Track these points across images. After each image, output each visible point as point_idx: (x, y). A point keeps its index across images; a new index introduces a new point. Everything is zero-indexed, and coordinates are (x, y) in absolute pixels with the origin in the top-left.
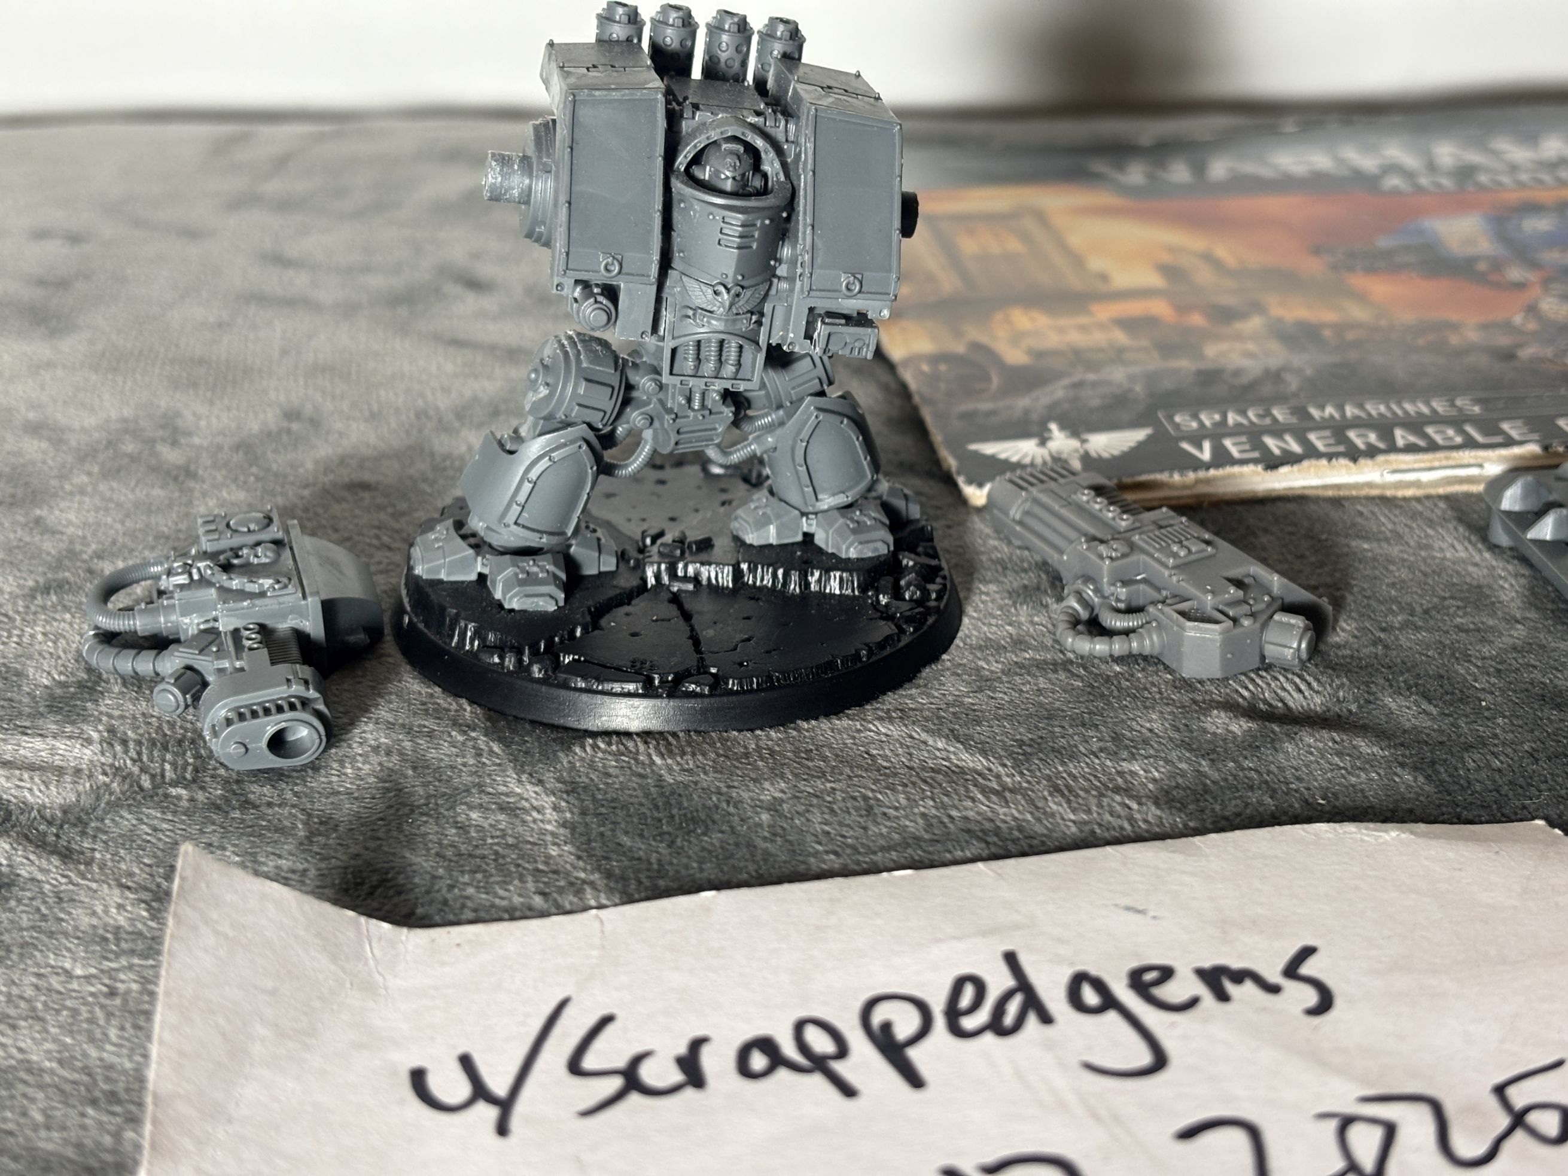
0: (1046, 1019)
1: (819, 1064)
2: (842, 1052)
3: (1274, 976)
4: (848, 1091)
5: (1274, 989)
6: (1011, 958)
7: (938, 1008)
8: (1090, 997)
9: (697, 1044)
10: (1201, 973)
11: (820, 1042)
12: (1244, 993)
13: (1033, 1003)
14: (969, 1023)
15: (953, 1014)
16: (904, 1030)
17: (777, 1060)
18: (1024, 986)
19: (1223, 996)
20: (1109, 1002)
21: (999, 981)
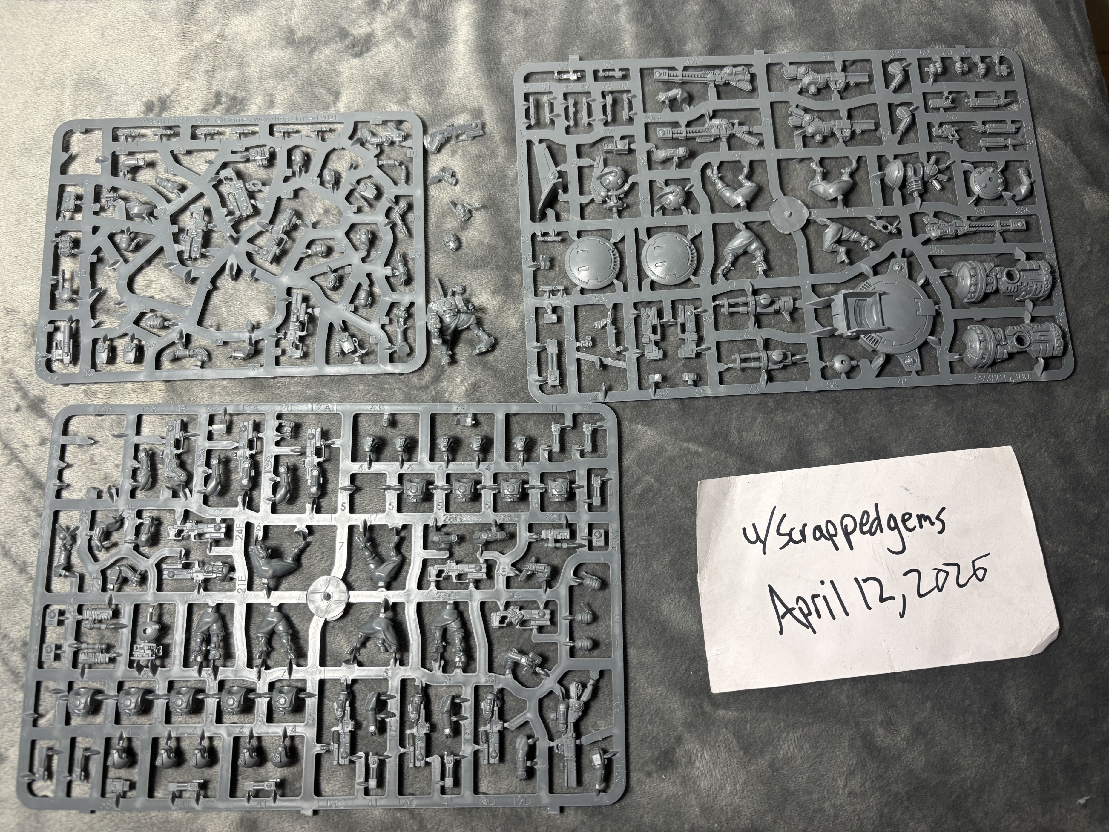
0: (882, 531)
1: (831, 537)
2: (836, 535)
3: (934, 519)
4: (837, 548)
5: (932, 524)
6: (876, 505)
7: (858, 522)
8: (892, 525)
9: (805, 525)
10: (918, 516)
11: (832, 531)
12: (926, 524)
13: (879, 525)
14: (866, 528)
15: (862, 525)
16: (850, 529)
17: (822, 535)
18: (878, 518)
19: (921, 527)
20: (896, 527)
21: (873, 516)
